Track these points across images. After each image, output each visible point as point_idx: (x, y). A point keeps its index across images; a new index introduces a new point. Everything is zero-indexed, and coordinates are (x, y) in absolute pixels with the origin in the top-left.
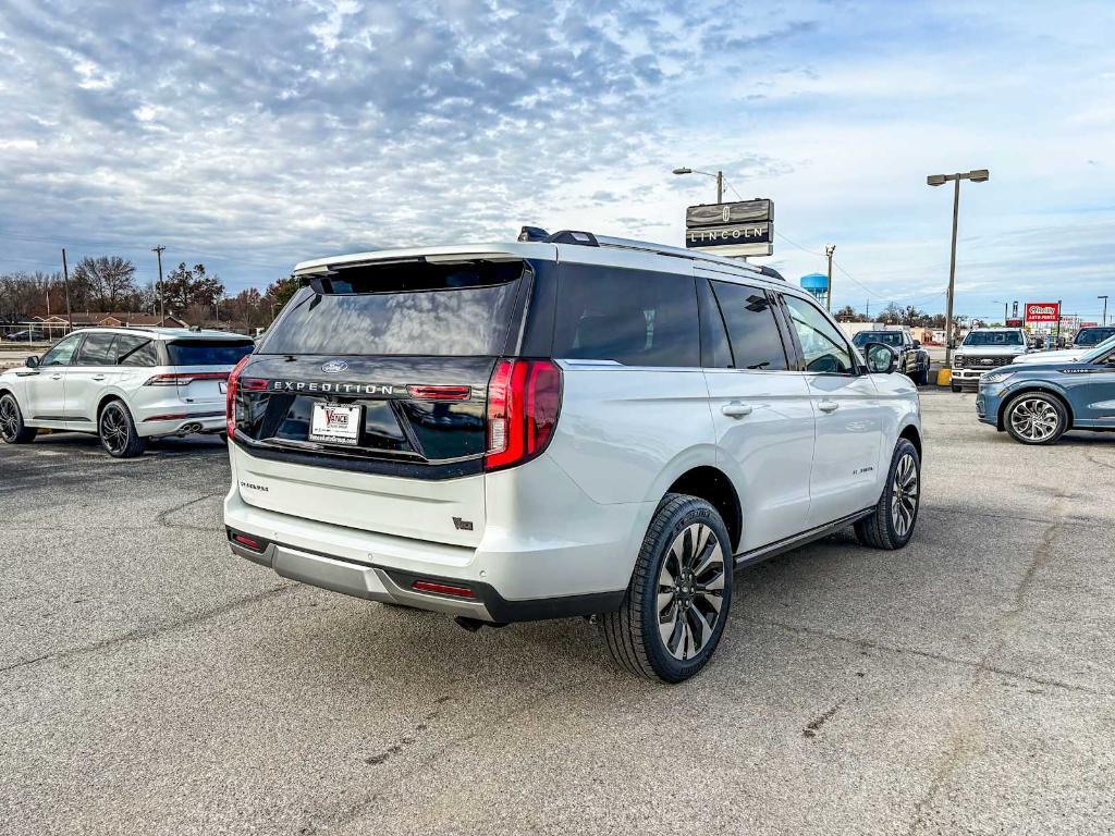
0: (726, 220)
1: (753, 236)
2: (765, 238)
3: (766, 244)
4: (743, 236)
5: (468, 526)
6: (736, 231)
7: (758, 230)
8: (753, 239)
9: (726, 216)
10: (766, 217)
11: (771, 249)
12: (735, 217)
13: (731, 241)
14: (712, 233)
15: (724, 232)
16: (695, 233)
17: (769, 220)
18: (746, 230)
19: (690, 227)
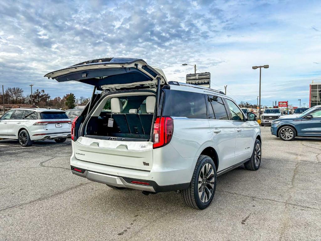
0: (197, 78)
2: (208, 83)
3: (209, 85)
4: (202, 83)
5: (148, 164)
6: (200, 81)
7: (206, 81)
8: (205, 83)
9: (197, 77)
10: (208, 77)
11: (210, 86)
12: (200, 77)
13: (199, 84)
15: (197, 81)
16: (189, 82)
17: (209, 78)
18: (203, 81)
19: (187, 80)
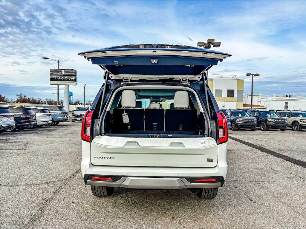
0: (63, 74)
1: (71, 79)
2: (75, 80)
6: (66, 78)
7: (72, 78)
8: (71, 80)
10: (75, 75)
11: (76, 83)
12: (66, 73)
13: (64, 80)
14: (58, 78)
15: (62, 78)
16: (53, 77)
18: (69, 78)
19: (51, 75)
